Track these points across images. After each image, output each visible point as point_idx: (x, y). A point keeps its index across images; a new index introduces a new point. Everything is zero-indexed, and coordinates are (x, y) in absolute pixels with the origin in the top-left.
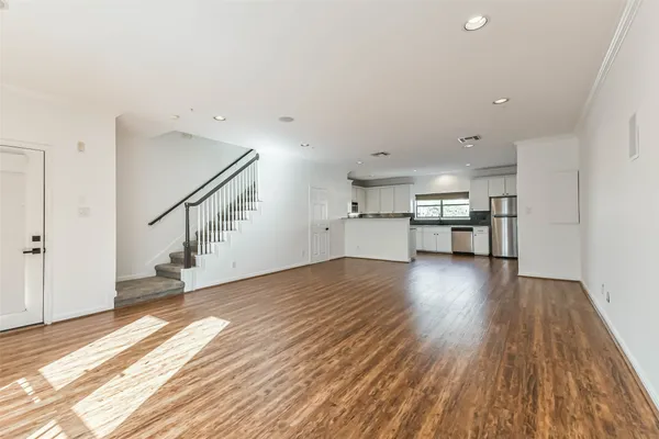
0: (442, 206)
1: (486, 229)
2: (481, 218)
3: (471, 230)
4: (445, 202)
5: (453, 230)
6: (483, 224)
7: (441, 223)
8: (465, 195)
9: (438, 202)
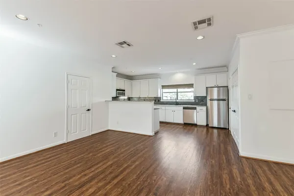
0: (177, 92)
1: (204, 108)
2: (201, 101)
3: (195, 109)
4: (179, 90)
5: (184, 108)
6: (202, 105)
7: (177, 104)
8: (191, 86)
9: (175, 90)
